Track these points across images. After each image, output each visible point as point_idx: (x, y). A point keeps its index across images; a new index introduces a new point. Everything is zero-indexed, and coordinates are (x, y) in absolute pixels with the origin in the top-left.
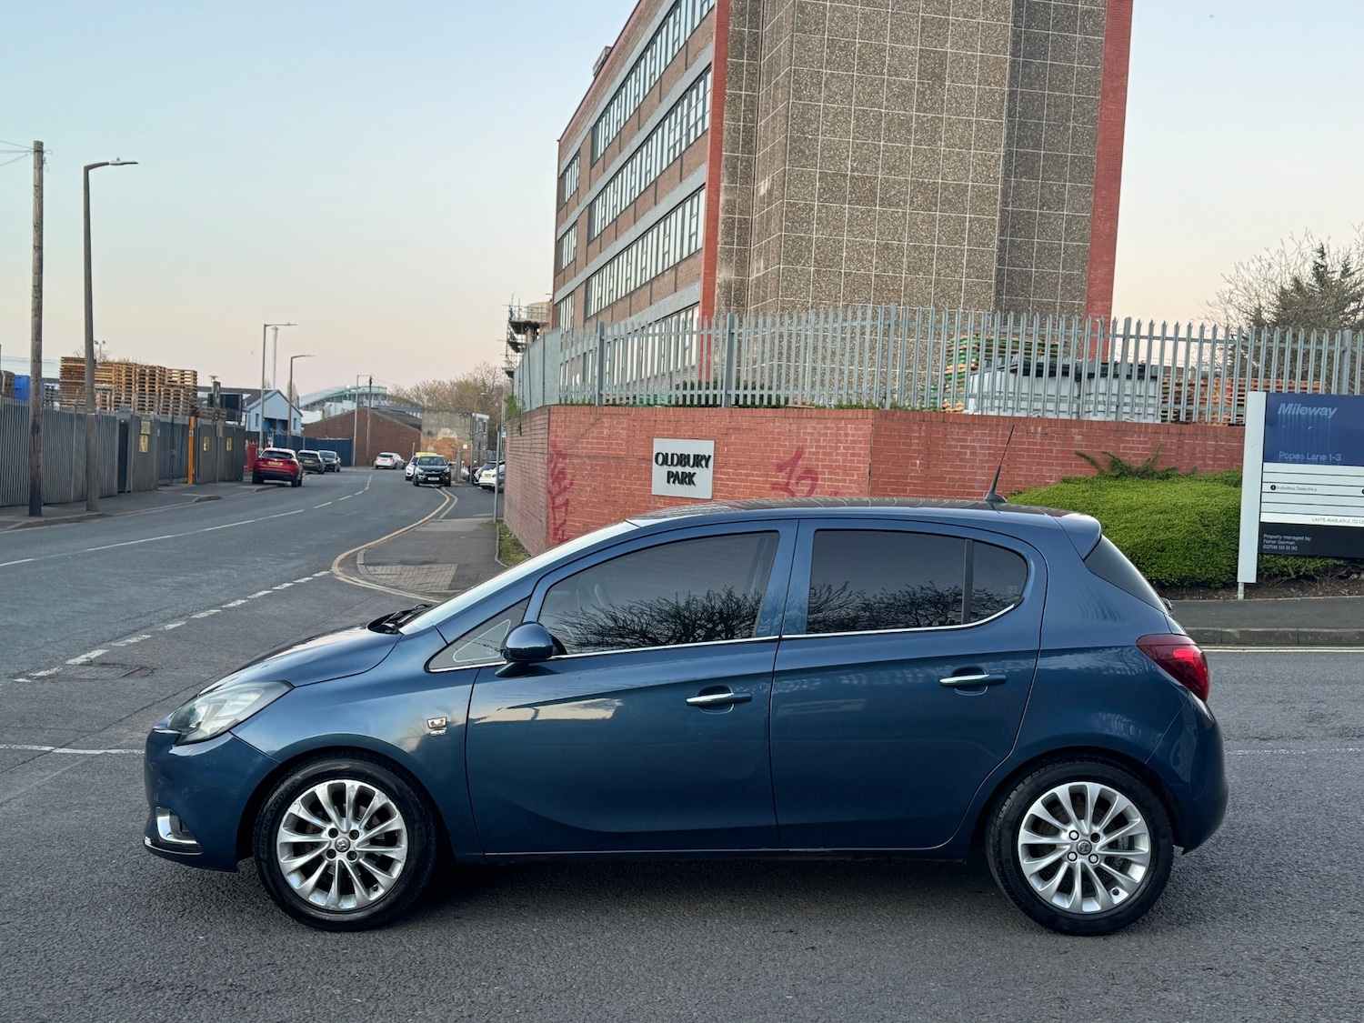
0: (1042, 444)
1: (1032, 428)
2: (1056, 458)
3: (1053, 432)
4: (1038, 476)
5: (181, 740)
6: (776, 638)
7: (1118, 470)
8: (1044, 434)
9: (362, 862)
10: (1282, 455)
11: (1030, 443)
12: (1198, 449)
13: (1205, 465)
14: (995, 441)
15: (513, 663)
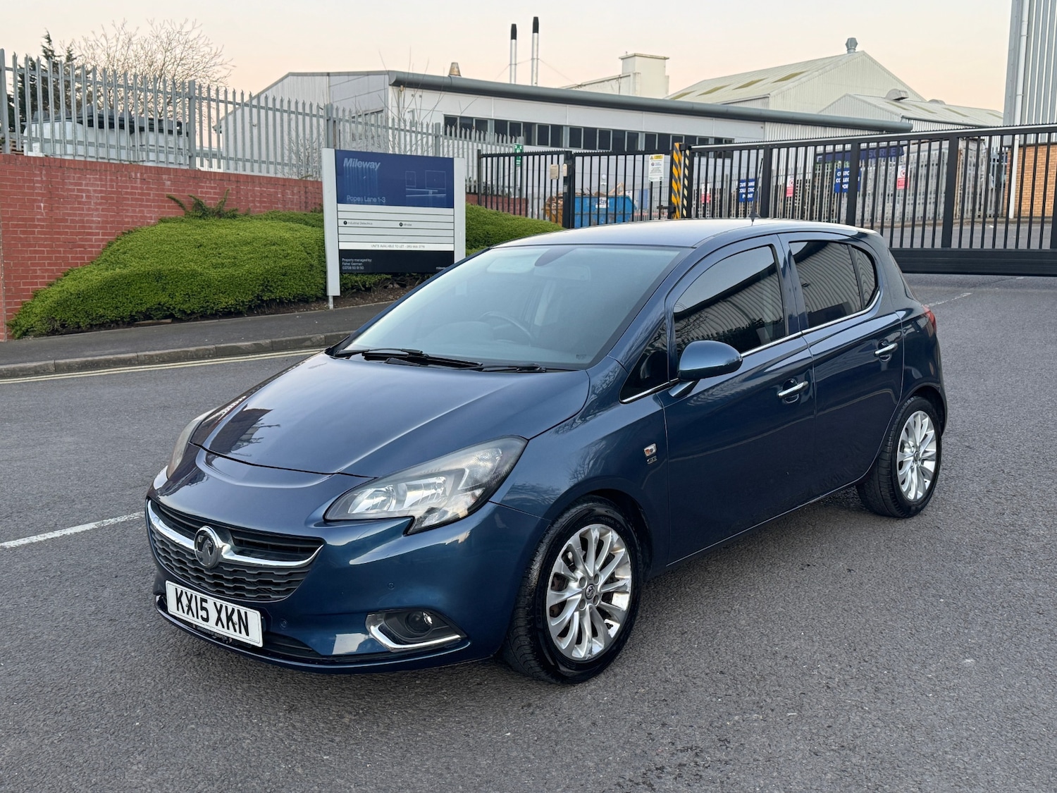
0: (142, 188)
1: (133, 174)
2: (154, 201)
3: (149, 177)
4: (141, 217)
5: (415, 527)
6: (800, 333)
7: (200, 211)
8: (143, 180)
9: (603, 603)
10: (349, 197)
11: (133, 188)
12: (249, 194)
13: (255, 207)
14: (105, 186)
15: (691, 382)
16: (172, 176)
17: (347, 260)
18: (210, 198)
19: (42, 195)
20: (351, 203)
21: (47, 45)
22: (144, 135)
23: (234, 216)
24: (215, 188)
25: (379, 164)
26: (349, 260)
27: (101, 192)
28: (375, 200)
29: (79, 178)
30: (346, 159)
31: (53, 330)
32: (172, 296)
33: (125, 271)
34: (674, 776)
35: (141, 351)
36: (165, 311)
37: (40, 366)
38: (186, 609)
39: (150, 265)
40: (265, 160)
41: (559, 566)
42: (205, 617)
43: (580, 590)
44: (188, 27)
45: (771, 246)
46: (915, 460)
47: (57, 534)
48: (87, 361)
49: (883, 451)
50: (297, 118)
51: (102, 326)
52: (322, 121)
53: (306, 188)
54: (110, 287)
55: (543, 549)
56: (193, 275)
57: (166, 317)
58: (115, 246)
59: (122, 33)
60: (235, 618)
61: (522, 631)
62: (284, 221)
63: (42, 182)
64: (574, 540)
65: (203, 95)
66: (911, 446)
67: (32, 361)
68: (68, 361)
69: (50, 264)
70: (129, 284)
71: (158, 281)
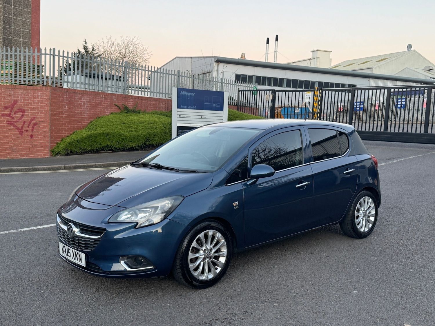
0: (105, 101)
1: (102, 96)
2: (109, 106)
3: (108, 97)
4: (104, 112)
5: (138, 226)
6: (309, 163)
7: (127, 110)
8: (105, 98)
9: (214, 260)
10: (182, 106)
11: (101, 101)
12: (146, 104)
13: (148, 109)
14: (91, 100)
15: (255, 180)
16: (116, 97)
17: (180, 130)
18: (130, 105)
19: (67, 103)
20: (183, 108)
21: (85, 45)
22: (107, 81)
23: (139, 112)
24: (133, 102)
25: (194, 93)
26: (181, 130)
27: (89, 102)
28: (192, 107)
29: (81, 97)
30: (181, 92)
31: (67, 153)
32: (112, 142)
33: (95, 132)
34: (221, 322)
35: (97, 163)
36: (109, 148)
37: (59, 167)
38: (64, 252)
39: (104, 130)
40: (153, 91)
41: (194, 244)
42: (70, 255)
43: (204, 254)
44: (135, 40)
45: (299, 130)
46: (364, 216)
47: (42, 227)
48: (77, 165)
49: (348, 211)
51: (86, 153)
52: (176, 77)
53: (168, 102)
54: (89, 138)
55: (188, 237)
56: (120, 134)
57: (110, 150)
58: (93, 123)
59: (110, 41)
60: (78, 256)
61: (178, 267)
62: (158, 115)
63: (66, 98)
64: (201, 235)
66: (363, 210)
67: (56, 165)
68: (69, 165)
69: (68, 129)
70: (96, 137)
71: (107, 136)
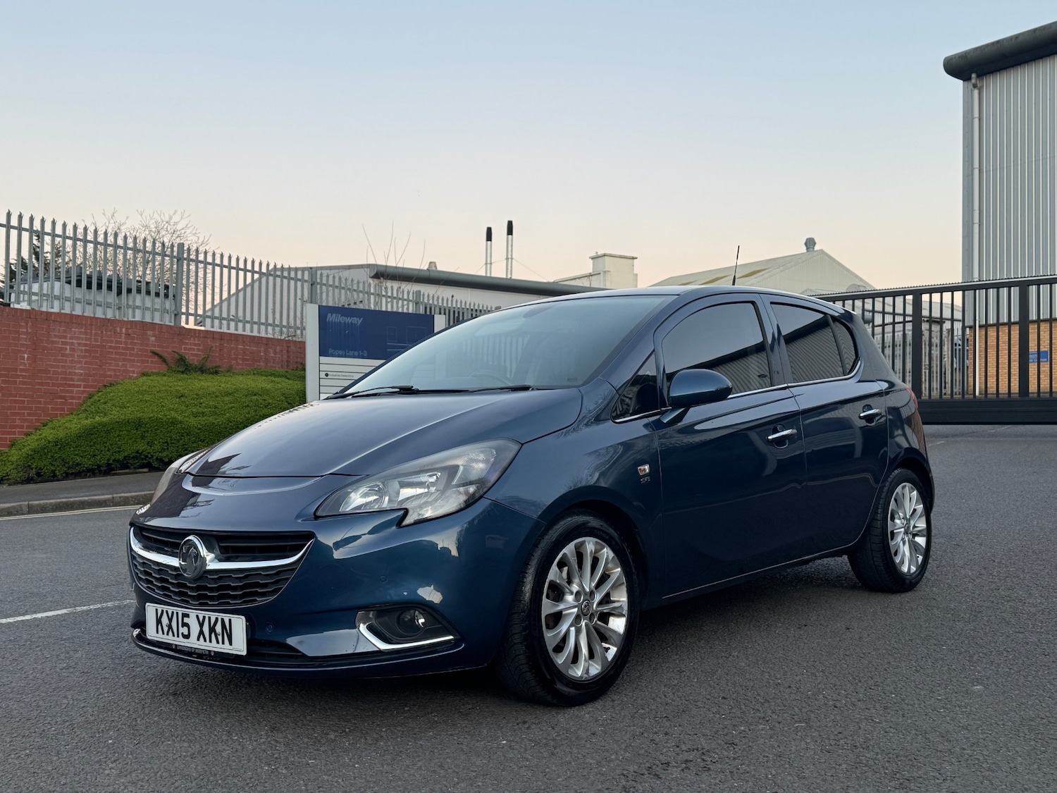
0: (126, 343)
1: (118, 329)
2: (137, 355)
3: (134, 332)
4: (124, 371)
5: (409, 520)
6: (786, 385)
7: (183, 366)
8: (127, 335)
9: (599, 622)
10: (331, 351)
11: (117, 342)
12: (233, 352)
13: (238, 364)
14: (90, 339)
15: (683, 409)
16: (157, 333)
18: (193, 354)
19: (26, 346)
20: (332, 356)
22: (131, 297)
23: (216, 373)
24: (199, 345)
25: (362, 319)
27: (85, 345)
28: (356, 353)
29: (65, 331)
30: (329, 315)
31: (28, 478)
32: (150, 444)
33: (105, 419)
35: (117, 493)
36: (142, 459)
37: (14, 507)
38: (166, 629)
39: (131, 413)
40: (249, 320)
41: (553, 574)
42: (186, 633)
43: (576, 604)
44: (176, 218)
45: (753, 303)
46: (906, 533)
48: (62, 502)
49: (874, 519)
50: (282, 282)
51: (79, 474)
52: (306, 286)
53: (288, 347)
54: (89, 434)
56: (172, 423)
57: (143, 466)
58: (96, 398)
59: (112, 221)
60: (219, 628)
61: (517, 639)
62: (266, 376)
63: (27, 333)
64: (569, 550)
65: (191, 257)
66: (901, 517)
67: (5, 503)
68: (42, 502)
69: (29, 415)
70: (108, 432)
71: (137, 429)
